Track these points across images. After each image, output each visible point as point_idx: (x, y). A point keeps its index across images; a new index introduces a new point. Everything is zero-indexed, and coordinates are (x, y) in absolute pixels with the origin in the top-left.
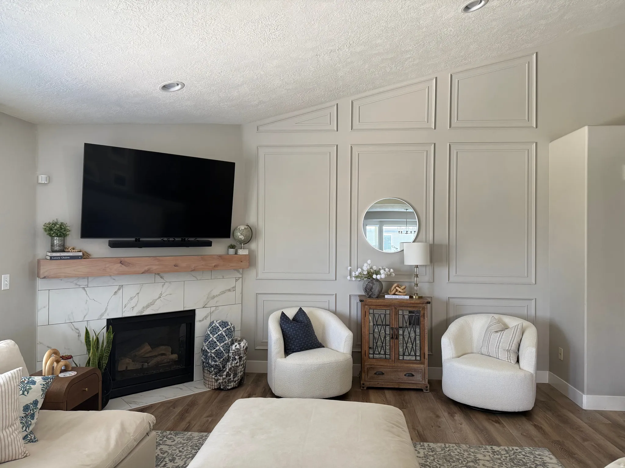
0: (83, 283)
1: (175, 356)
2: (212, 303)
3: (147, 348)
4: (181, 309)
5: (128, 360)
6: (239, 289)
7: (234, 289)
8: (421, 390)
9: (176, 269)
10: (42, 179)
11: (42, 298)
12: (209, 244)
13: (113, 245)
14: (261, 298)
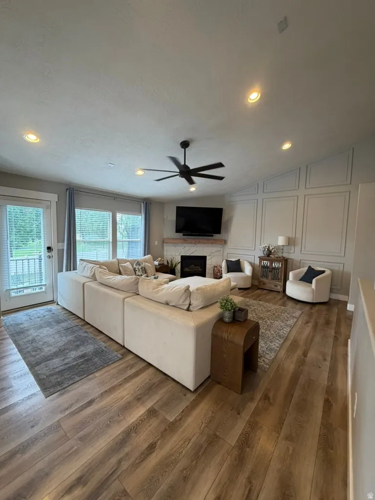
0: (175, 245)
1: (201, 270)
2: (213, 255)
3: (193, 266)
4: (202, 255)
5: (187, 268)
6: (222, 251)
7: (220, 251)
8: (279, 292)
9: (199, 243)
10: (165, 217)
11: (165, 248)
12: (212, 236)
13: (184, 235)
14: (229, 255)
